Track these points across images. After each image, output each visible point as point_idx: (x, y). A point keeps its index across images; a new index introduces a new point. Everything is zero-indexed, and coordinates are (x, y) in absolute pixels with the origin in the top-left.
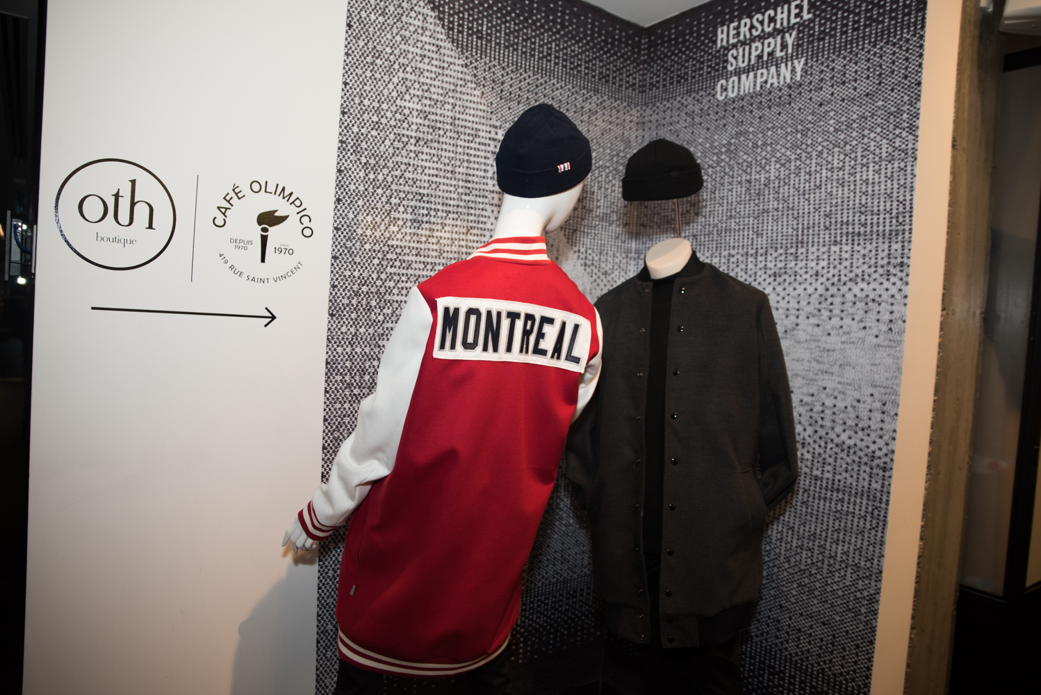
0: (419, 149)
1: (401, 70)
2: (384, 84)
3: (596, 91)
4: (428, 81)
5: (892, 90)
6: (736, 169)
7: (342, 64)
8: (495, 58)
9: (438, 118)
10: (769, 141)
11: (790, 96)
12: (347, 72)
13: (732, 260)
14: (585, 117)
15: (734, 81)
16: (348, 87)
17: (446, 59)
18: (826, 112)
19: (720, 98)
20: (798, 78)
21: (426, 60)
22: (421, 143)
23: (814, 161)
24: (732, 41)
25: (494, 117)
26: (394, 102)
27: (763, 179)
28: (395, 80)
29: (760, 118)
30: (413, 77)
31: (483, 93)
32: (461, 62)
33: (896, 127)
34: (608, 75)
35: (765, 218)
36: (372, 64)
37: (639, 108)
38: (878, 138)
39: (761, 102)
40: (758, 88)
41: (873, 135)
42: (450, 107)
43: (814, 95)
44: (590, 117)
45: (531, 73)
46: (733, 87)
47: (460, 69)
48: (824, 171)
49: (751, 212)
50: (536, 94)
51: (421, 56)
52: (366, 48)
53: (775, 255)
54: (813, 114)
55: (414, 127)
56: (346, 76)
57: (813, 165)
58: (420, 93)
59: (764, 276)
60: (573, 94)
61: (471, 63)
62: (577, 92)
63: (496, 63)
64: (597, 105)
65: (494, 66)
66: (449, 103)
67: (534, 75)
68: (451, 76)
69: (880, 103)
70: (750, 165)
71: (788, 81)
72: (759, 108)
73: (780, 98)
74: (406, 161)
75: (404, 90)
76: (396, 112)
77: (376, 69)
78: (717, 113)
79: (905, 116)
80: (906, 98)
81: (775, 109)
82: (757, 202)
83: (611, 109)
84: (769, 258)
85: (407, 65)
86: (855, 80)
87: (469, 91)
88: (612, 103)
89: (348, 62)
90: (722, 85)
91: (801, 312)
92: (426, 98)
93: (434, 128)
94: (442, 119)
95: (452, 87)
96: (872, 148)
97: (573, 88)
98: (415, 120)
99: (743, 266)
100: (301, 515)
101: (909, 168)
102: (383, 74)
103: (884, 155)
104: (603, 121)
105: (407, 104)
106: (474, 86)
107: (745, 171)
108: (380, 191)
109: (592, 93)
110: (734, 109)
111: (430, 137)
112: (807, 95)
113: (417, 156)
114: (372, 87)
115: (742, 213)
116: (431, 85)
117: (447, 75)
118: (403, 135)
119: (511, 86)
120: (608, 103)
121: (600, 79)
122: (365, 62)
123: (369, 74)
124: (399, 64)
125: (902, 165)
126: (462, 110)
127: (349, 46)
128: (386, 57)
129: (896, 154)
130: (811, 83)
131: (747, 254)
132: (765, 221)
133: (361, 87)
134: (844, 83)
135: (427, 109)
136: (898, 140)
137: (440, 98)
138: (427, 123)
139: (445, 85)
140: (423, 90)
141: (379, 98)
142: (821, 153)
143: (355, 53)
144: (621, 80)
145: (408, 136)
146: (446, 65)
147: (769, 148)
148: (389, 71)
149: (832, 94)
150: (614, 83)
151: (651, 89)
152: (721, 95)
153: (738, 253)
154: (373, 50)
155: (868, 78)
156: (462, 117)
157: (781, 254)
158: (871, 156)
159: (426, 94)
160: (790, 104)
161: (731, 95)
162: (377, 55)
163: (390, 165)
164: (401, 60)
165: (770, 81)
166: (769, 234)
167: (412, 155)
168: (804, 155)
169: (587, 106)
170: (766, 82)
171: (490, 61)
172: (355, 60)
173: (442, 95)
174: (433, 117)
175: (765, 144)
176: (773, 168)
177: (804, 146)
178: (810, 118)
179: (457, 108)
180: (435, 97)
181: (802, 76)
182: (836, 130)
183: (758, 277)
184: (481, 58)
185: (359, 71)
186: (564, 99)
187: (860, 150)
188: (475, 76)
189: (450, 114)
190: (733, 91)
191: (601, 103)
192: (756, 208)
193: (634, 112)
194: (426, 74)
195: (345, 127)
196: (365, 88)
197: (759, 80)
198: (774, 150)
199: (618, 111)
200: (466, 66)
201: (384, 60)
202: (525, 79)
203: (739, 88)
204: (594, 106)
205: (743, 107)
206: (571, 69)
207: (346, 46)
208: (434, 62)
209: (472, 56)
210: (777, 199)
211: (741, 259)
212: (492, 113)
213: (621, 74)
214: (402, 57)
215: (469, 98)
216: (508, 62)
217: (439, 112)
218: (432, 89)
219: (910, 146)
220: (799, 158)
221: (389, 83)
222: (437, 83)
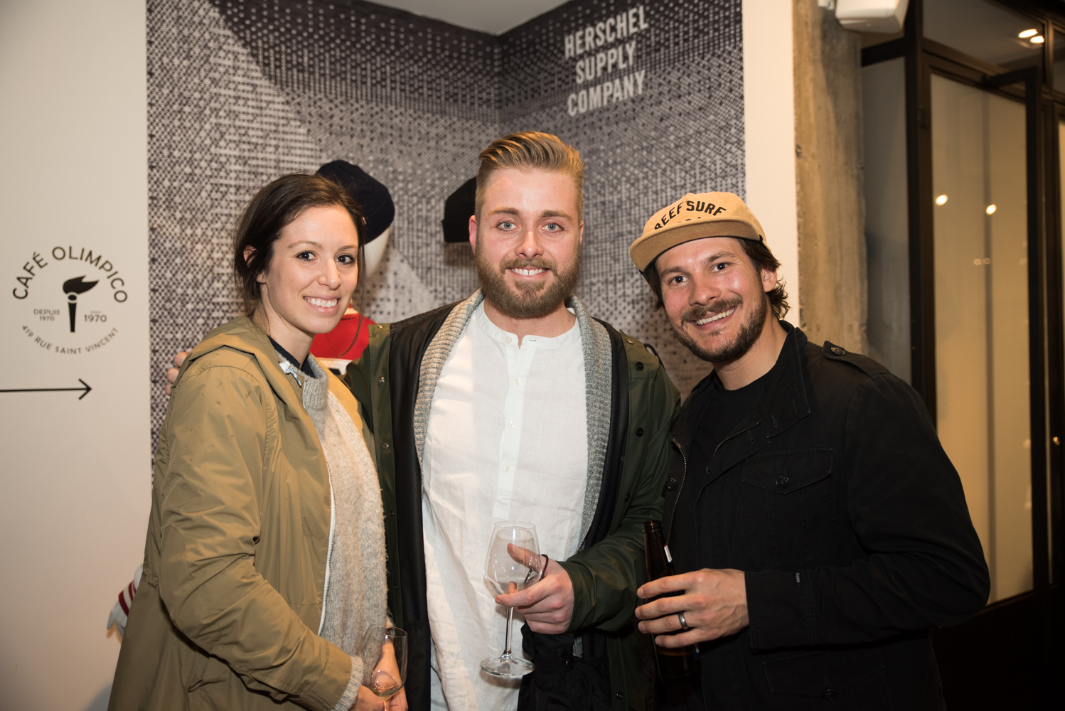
0: (241, 198)
1: (213, 116)
2: (195, 133)
3: (443, 113)
4: (245, 124)
5: (721, 104)
6: (591, 190)
7: (145, 116)
8: (320, 92)
9: (260, 162)
10: (619, 160)
11: (634, 110)
12: (152, 124)
14: (432, 144)
15: (583, 96)
16: (154, 140)
17: (264, 98)
18: (667, 127)
19: (572, 113)
20: (640, 92)
21: (241, 102)
22: (242, 191)
23: (659, 180)
24: (580, 51)
25: (324, 155)
26: (208, 150)
27: (616, 201)
28: (207, 127)
29: (609, 134)
30: (227, 122)
31: (309, 131)
32: (281, 99)
33: (727, 142)
34: (457, 94)
35: (621, 242)
36: (179, 112)
37: (497, 126)
38: (713, 154)
39: (608, 118)
40: (605, 103)
41: (708, 151)
42: (272, 149)
43: (655, 109)
44: (437, 142)
45: (364, 103)
46: (583, 102)
47: (280, 107)
48: (669, 190)
49: (608, 236)
50: (372, 124)
51: (235, 97)
52: (171, 96)
53: (632, 281)
54: (655, 129)
55: (233, 175)
56: (151, 127)
57: (659, 184)
58: (236, 138)
59: (624, 304)
60: (415, 119)
61: (293, 99)
62: (420, 117)
63: (322, 96)
64: (446, 128)
65: (320, 99)
66: (270, 145)
67: (367, 104)
68: (270, 116)
69: (712, 117)
70: (603, 186)
71: (631, 94)
72: (607, 124)
73: (625, 113)
74: (227, 211)
75: (218, 136)
76: (211, 161)
77: (184, 116)
78: (570, 130)
79: (733, 131)
80: (733, 112)
81: (623, 125)
82: (612, 225)
83: (463, 131)
84: (627, 285)
85: (220, 110)
86: (689, 94)
87: (293, 130)
88: (463, 124)
89: (152, 112)
90: (573, 100)
91: (659, 340)
92: (244, 142)
93: (256, 174)
94: (264, 163)
95: (273, 128)
96: (708, 164)
97: (415, 112)
98: (233, 167)
99: (604, 295)
100: (121, 596)
101: (740, 184)
102: (192, 121)
103: (719, 171)
104: (454, 145)
105: (223, 151)
106: (298, 123)
107: (599, 193)
108: (199, 247)
109: (438, 116)
110: (585, 125)
111: (252, 184)
112: (649, 110)
113: (238, 205)
114: (182, 136)
115: (600, 238)
116: (248, 128)
117: (266, 116)
118: (221, 185)
119: (341, 119)
120: (459, 124)
121: (447, 99)
122: (171, 111)
123: (177, 123)
124: (211, 109)
125: (734, 181)
126: (286, 151)
127: (151, 96)
128: (195, 102)
129: (728, 169)
130: (651, 97)
131: (606, 281)
132: (621, 245)
133: (169, 137)
134: (680, 97)
135: (246, 154)
136: (729, 155)
137: (261, 141)
138: (247, 169)
139: (265, 127)
140: (240, 134)
141: (190, 148)
142: (665, 170)
143: (160, 102)
144: (472, 97)
145: (226, 185)
146: (264, 105)
147: (619, 167)
148: (200, 117)
149: (671, 108)
150: (464, 102)
151: (507, 105)
152: (573, 110)
153: (598, 281)
154: (179, 96)
155: (699, 91)
156: (287, 158)
157: (637, 280)
158: (708, 173)
159: (244, 139)
160: (634, 119)
161: (582, 110)
162: (184, 101)
163: (209, 217)
164: (213, 105)
165: (616, 95)
166: (625, 259)
167: (233, 205)
168: (650, 173)
169: (433, 131)
170: (612, 96)
171: (315, 95)
172: (160, 109)
173: (262, 137)
174: (254, 162)
175: (615, 163)
176: (624, 187)
177: (650, 164)
178: (653, 134)
179: (281, 150)
180: (254, 140)
181: (643, 90)
182: (677, 146)
183: (618, 306)
184: (304, 92)
185: (166, 121)
186: (405, 127)
187: (698, 166)
188: (299, 112)
189: (273, 157)
190: (583, 107)
191: (450, 125)
192: (612, 232)
193: (491, 131)
194: (242, 117)
195: (154, 182)
196: (174, 138)
197: (606, 94)
198: (624, 169)
199: (471, 132)
200: (288, 103)
201: (192, 106)
202: (357, 110)
203: (588, 103)
204: (441, 130)
205: (593, 123)
206: (411, 92)
207: (149, 96)
208: (250, 103)
209: (294, 91)
210: (629, 221)
211: (602, 287)
212: (321, 150)
213: (473, 91)
214: (213, 101)
215: (293, 137)
216: (336, 94)
217: (260, 155)
218: (251, 133)
219: (740, 161)
220: (646, 177)
221: (200, 130)
222: (255, 125)
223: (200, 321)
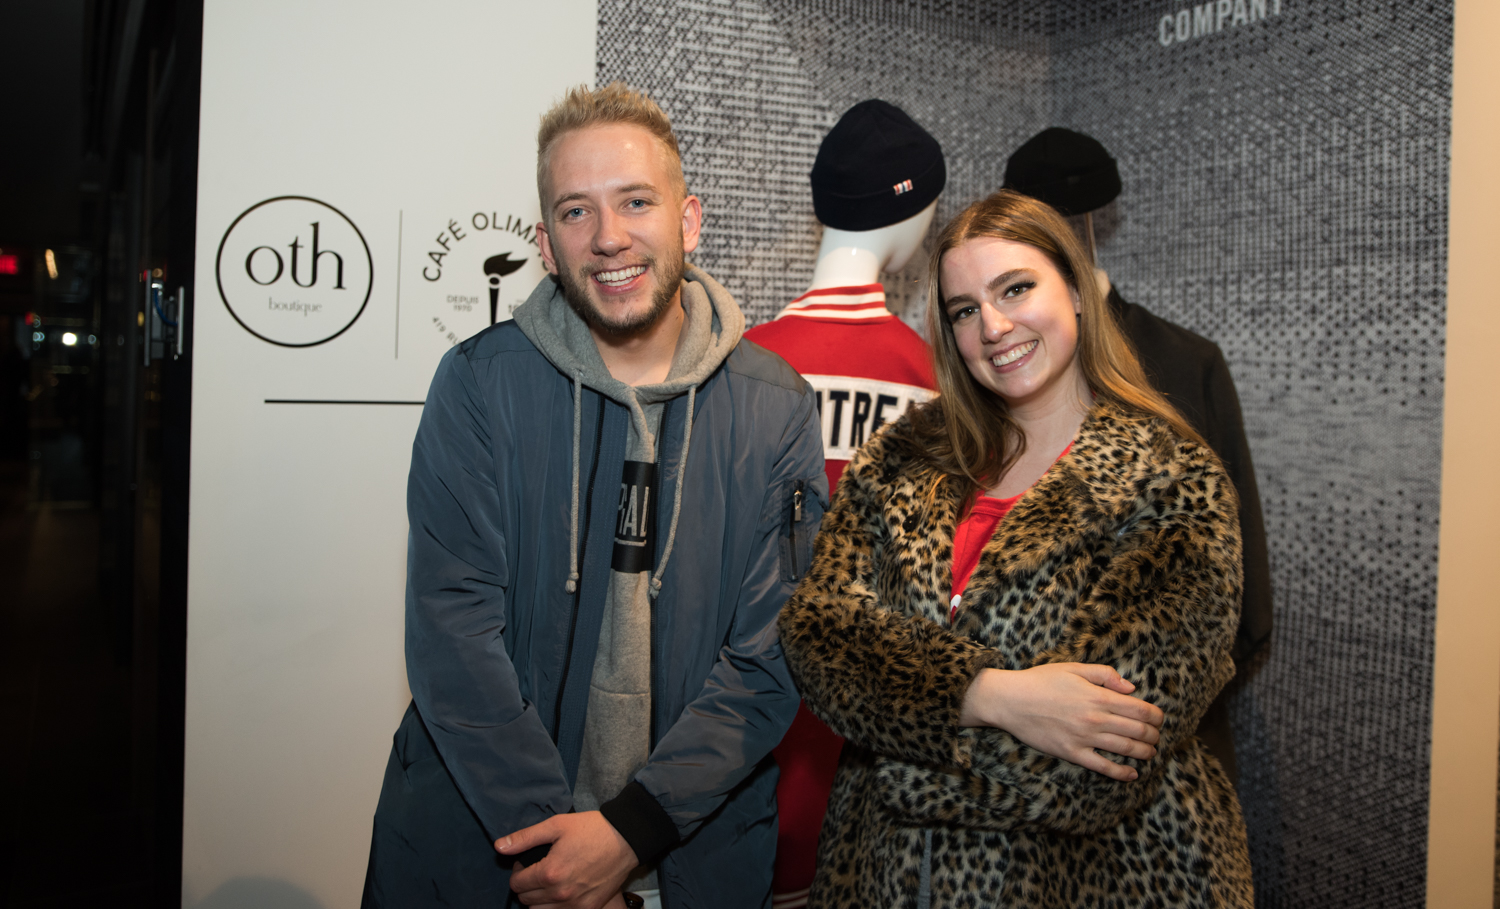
0: (710, 150)
1: (679, 39)
2: (656, 61)
3: (977, 40)
4: (720, 50)
5: (1412, 29)
6: (1191, 151)
7: (594, 38)
8: (817, 7)
9: (737, 103)
10: (1238, 109)
11: (1266, 38)
12: (601, 49)
13: (1191, 290)
14: (961, 82)
15: (1183, 18)
16: (604, 70)
17: (745, 15)
18: (1319, 63)
19: (1165, 41)
21: (716, 20)
22: (713, 141)
23: (1303, 138)
25: (820, 94)
26: (672, 85)
27: (1231, 167)
28: (672, 53)
29: (1224, 73)
30: (696, 47)
31: (801, 61)
32: (767, 17)
33: (1419, 85)
34: (995, 14)
35: (1237, 226)
36: (637, 33)
37: (1046, 59)
38: (1395, 102)
39: (1224, 49)
40: (1219, 27)
41: (1386, 98)
42: (752, 85)
43: (1301, 37)
44: (967, 80)
45: (873, 24)
46: (1183, 26)
47: (765, 27)
48: (1319, 153)
49: (1216, 217)
50: (883, 53)
51: (708, 14)
52: (627, 11)
53: (1252, 282)
54: (1300, 65)
55: (702, 119)
56: (601, 54)
57: (1303, 144)
58: (708, 69)
59: (1238, 315)
60: (940, 48)
61: (782, 17)
62: (946, 45)
63: (819, 13)
64: (979, 61)
65: (817, 18)
66: (751, 80)
67: (878, 25)
68: (752, 40)
69: (1396, 49)
70: (1211, 146)
72: (1221, 58)
73: (1251, 42)
74: (691, 169)
75: (684, 66)
76: (674, 100)
77: (643, 39)
78: (1161, 66)
79: (1432, 68)
80: (1433, 41)
81: (1246, 60)
82: (1223, 201)
83: (1002, 65)
84: (1244, 287)
85: (688, 30)
86: (1359, 14)
87: (781, 59)
88: (1002, 55)
89: (602, 33)
90: (1167, 24)
91: (1293, 369)
92: (717, 75)
93: (731, 118)
94: (742, 104)
95: (755, 56)
96: (1386, 118)
97: (940, 38)
98: (703, 109)
99: (1206, 300)
101: (1440, 148)
102: (653, 46)
103: (1404, 128)
104: (990, 84)
105: (690, 87)
106: (787, 50)
107: (1205, 155)
109: (970, 44)
110: (1185, 59)
111: (725, 132)
112: (1290, 38)
113: (707, 161)
114: (639, 66)
115: (1202, 219)
116: (724, 56)
117: (747, 39)
118: (686, 132)
119: (844, 45)
120: (997, 55)
121: (982, 21)
122: (627, 32)
123: (633, 48)
124: (676, 29)
125: (1430, 142)
126: (771, 88)
127: (603, 12)
128: (657, 20)
129: (1421, 125)
130: (1295, 19)
131: (1211, 281)
132: (1237, 231)
133: (622, 67)
134: (1342, 19)
135: (720, 91)
136: (1423, 104)
137: (739, 74)
138: (720, 111)
139: (745, 54)
140: (712, 64)
141: (648, 81)
142: (1313, 125)
143: (613, 20)
144: (1016, 18)
145: (693, 133)
146: (745, 24)
147: (1238, 120)
148: (663, 41)
149: (1327, 36)
150: (1005, 25)
151: (1063, 30)
152: (1166, 38)
153: (1198, 281)
154: (638, 12)
155: (1377, 10)
156: (772, 98)
157: (1260, 282)
158: (1385, 130)
159: (718, 70)
160: (1266, 50)
161: (1182, 38)
162: (644, 19)
164: (680, 23)
166: (1243, 251)
167: (700, 160)
168: (1289, 129)
169: (963, 64)
171: (811, 12)
172: (613, 29)
173: (740, 68)
174: (729, 102)
175: (1232, 113)
176: (1245, 149)
177: (1288, 116)
178: (1295, 72)
179: (764, 86)
180: (730, 72)
181: (1282, 8)
182: (1334, 91)
183: (1229, 318)
184: (797, 8)
185: (619, 46)
186: (926, 57)
187: (1369, 120)
188: (789, 35)
189: (754, 95)
190: (1183, 33)
191: (985, 57)
192: (1223, 211)
193: (1039, 65)
194: (717, 40)
196: (629, 68)
197: (1221, 15)
198: (1246, 123)
199: (1013, 67)
200: (775, 22)
201: (654, 26)
202: (864, 33)
203: (1192, 27)
204: (973, 63)
205: (1198, 56)
206: (936, 10)
207: (599, 12)
208: (728, 22)
209: (784, 7)
210: (1252, 197)
211: (1203, 289)
212: (816, 88)
213: (1017, 9)
214: (680, 19)
215: (781, 69)
216: (838, 11)
217: (738, 93)
218: (727, 62)
219: (1441, 113)
220: (1282, 134)
221: (662, 57)
222: (732, 52)
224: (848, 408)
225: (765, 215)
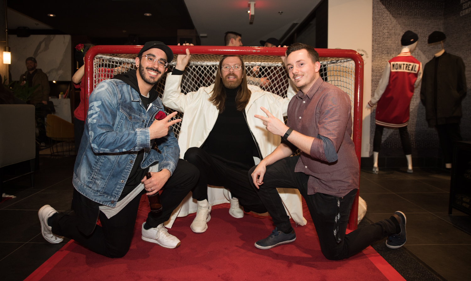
0: (387, 39)
1: (383, 25)
2: (380, 28)
3: (430, 19)
6: (464, 31)
8: (403, 18)
12: (373, 28)
13: (464, 52)
15: (464, 11)
16: (373, 30)
19: (461, 15)
21: (388, 22)
24: (464, 2)
26: (382, 31)
29: (469, 19)
30: (385, 26)
32: (395, 20)
34: (433, 15)
37: (443, 20)
39: (470, 15)
40: (469, 12)
47: (395, 22)
50: (413, 23)
52: (376, 22)
58: (387, 29)
61: (398, 20)
62: (424, 20)
65: (403, 20)
66: (393, 29)
67: (413, 19)
68: (393, 24)
70: (467, 30)
72: (469, 17)
75: (384, 28)
76: (383, 33)
77: (378, 26)
78: (460, 19)
82: (469, 38)
83: (434, 22)
89: (373, 25)
90: (462, 13)
94: (392, 33)
95: (394, 26)
99: (466, 53)
100: (369, 103)
104: (432, 25)
105: (385, 31)
106: (399, 25)
107: (466, 32)
108: (380, 48)
109: (428, 20)
110: (464, 18)
111: (390, 37)
113: (387, 41)
116: (389, 27)
119: (407, 23)
121: (431, 16)
131: (467, 50)
135: (389, 31)
138: (389, 34)
141: (379, 31)
144: (437, 15)
145: (385, 37)
146: (392, 22)
148: (381, 26)
150: (435, 16)
151: (446, 15)
156: (396, 31)
161: (464, 15)
162: (378, 23)
163: (382, 43)
169: (427, 23)
180: (390, 29)
184: (400, 19)
185: (375, 27)
186: (421, 23)
188: (399, 23)
189: (394, 31)
191: (431, 21)
192: (469, 40)
193: (441, 21)
194: (388, 25)
195: (373, 37)
196: (377, 30)
199: (436, 22)
201: (380, 24)
202: (411, 21)
203: (465, 13)
204: (429, 23)
205: (466, 17)
206: (422, 16)
207: (372, 23)
208: (390, 22)
213: (437, 13)
214: (383, 22)
215: (397, 27)
216: (406, 18)
217: (391, 31)
222: (391, 26)
223: (380, 61)
224: (405, 66)
225: (395, 47)
